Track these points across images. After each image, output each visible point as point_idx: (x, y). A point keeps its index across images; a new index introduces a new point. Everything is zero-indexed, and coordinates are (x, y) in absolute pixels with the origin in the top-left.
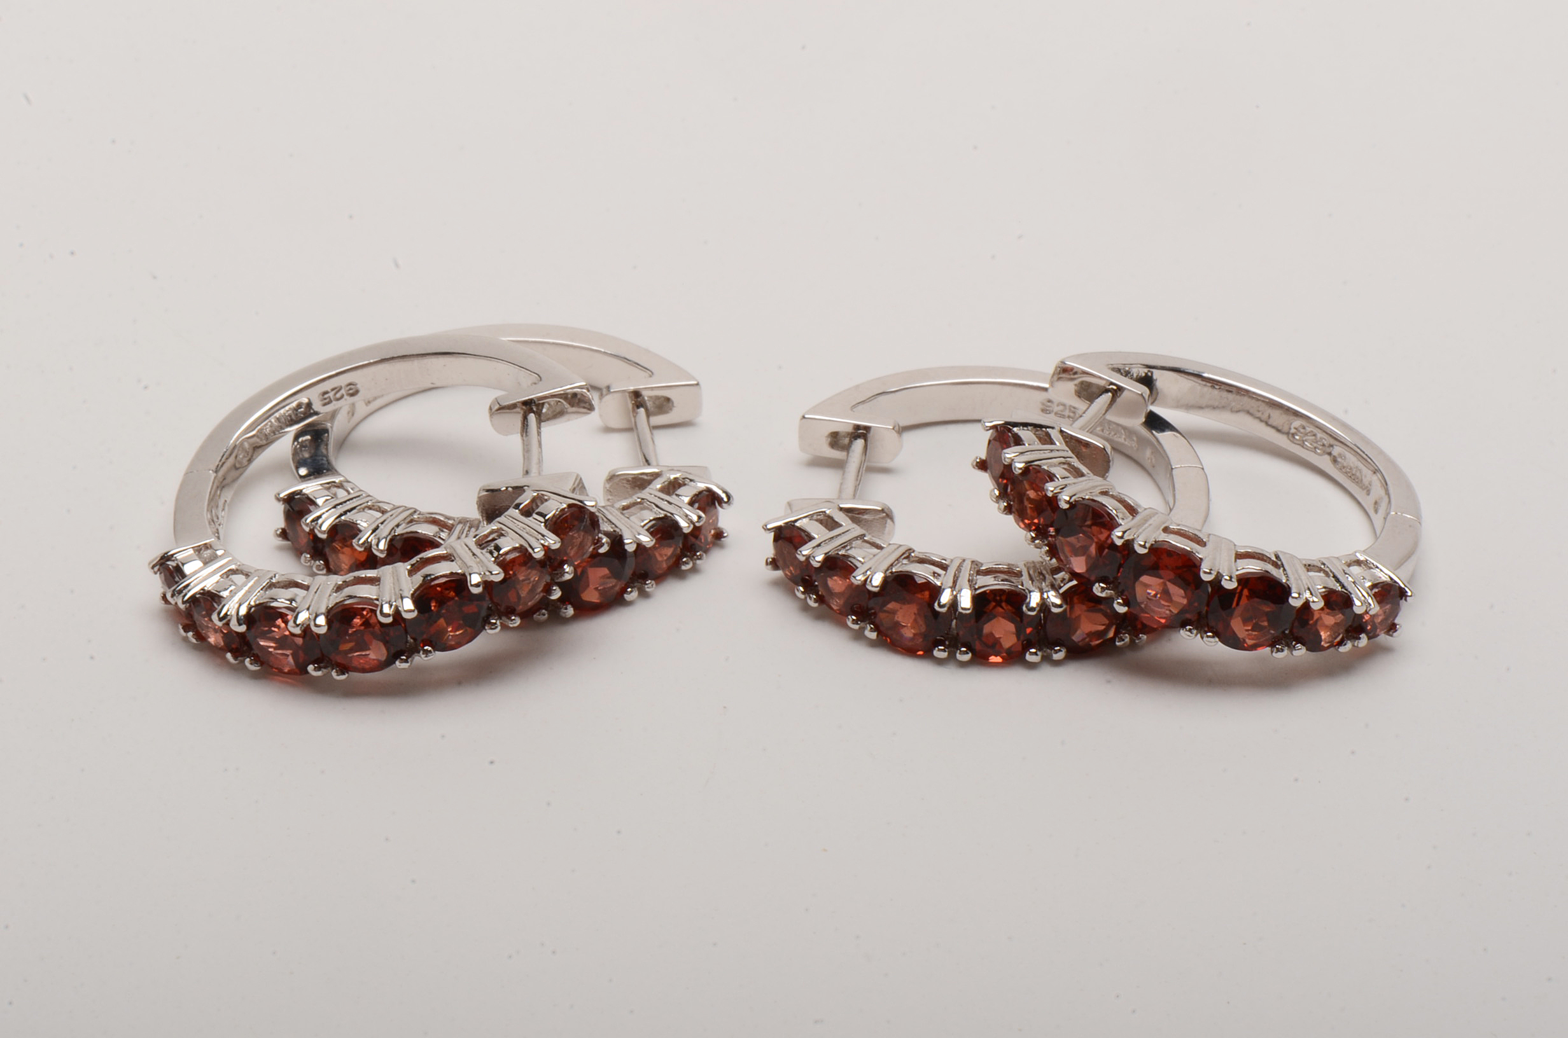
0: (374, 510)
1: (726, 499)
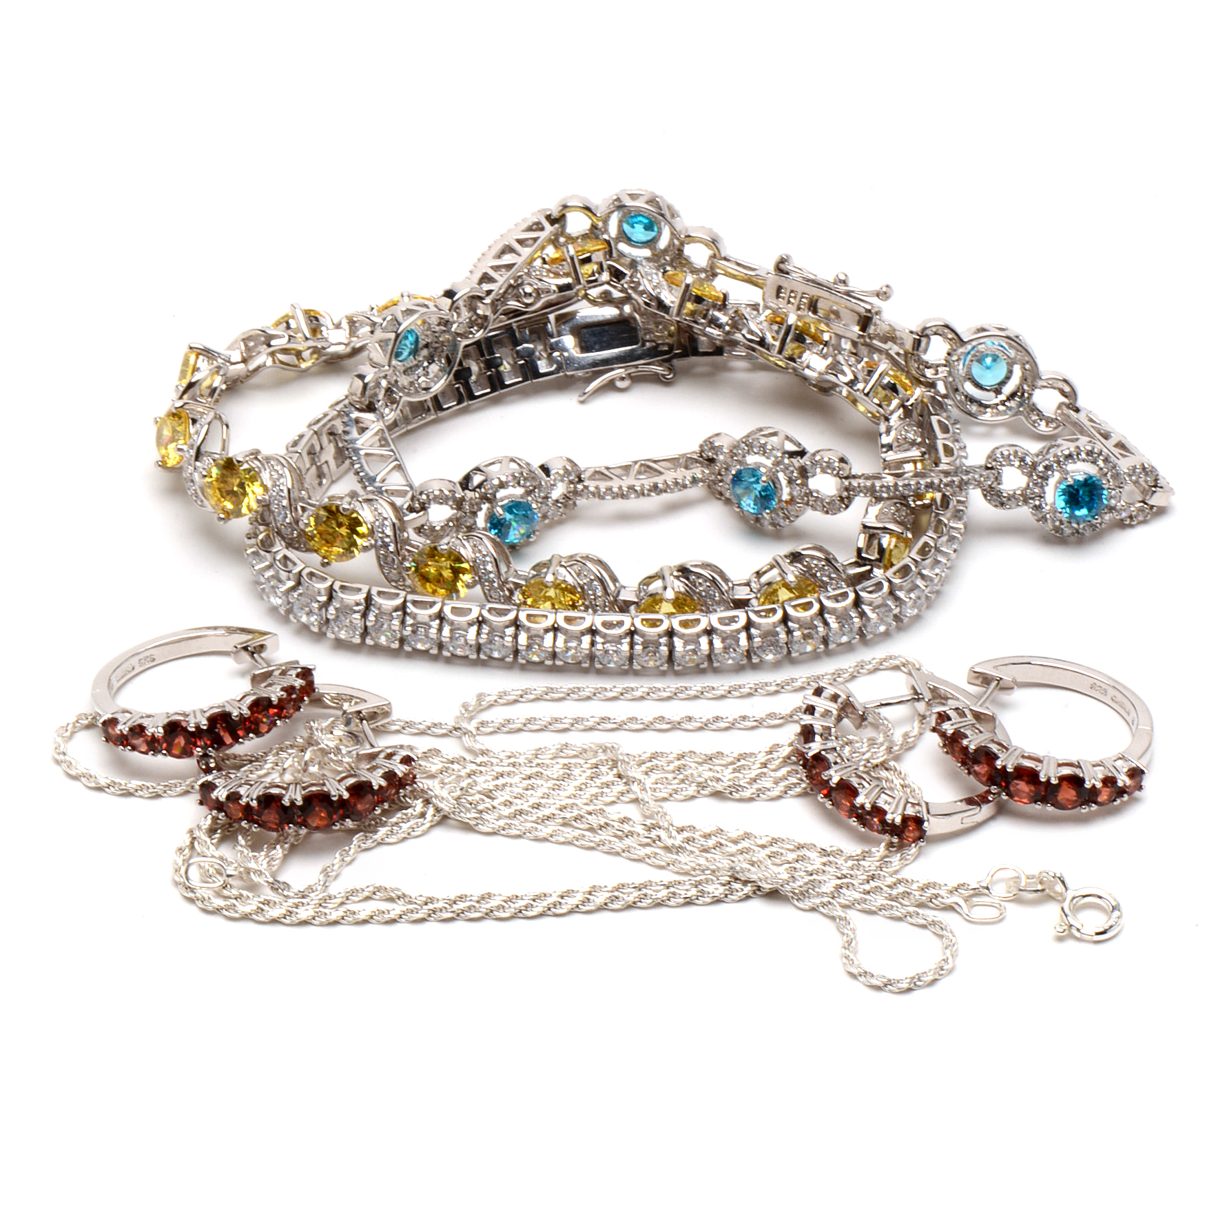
1: (416, 759)
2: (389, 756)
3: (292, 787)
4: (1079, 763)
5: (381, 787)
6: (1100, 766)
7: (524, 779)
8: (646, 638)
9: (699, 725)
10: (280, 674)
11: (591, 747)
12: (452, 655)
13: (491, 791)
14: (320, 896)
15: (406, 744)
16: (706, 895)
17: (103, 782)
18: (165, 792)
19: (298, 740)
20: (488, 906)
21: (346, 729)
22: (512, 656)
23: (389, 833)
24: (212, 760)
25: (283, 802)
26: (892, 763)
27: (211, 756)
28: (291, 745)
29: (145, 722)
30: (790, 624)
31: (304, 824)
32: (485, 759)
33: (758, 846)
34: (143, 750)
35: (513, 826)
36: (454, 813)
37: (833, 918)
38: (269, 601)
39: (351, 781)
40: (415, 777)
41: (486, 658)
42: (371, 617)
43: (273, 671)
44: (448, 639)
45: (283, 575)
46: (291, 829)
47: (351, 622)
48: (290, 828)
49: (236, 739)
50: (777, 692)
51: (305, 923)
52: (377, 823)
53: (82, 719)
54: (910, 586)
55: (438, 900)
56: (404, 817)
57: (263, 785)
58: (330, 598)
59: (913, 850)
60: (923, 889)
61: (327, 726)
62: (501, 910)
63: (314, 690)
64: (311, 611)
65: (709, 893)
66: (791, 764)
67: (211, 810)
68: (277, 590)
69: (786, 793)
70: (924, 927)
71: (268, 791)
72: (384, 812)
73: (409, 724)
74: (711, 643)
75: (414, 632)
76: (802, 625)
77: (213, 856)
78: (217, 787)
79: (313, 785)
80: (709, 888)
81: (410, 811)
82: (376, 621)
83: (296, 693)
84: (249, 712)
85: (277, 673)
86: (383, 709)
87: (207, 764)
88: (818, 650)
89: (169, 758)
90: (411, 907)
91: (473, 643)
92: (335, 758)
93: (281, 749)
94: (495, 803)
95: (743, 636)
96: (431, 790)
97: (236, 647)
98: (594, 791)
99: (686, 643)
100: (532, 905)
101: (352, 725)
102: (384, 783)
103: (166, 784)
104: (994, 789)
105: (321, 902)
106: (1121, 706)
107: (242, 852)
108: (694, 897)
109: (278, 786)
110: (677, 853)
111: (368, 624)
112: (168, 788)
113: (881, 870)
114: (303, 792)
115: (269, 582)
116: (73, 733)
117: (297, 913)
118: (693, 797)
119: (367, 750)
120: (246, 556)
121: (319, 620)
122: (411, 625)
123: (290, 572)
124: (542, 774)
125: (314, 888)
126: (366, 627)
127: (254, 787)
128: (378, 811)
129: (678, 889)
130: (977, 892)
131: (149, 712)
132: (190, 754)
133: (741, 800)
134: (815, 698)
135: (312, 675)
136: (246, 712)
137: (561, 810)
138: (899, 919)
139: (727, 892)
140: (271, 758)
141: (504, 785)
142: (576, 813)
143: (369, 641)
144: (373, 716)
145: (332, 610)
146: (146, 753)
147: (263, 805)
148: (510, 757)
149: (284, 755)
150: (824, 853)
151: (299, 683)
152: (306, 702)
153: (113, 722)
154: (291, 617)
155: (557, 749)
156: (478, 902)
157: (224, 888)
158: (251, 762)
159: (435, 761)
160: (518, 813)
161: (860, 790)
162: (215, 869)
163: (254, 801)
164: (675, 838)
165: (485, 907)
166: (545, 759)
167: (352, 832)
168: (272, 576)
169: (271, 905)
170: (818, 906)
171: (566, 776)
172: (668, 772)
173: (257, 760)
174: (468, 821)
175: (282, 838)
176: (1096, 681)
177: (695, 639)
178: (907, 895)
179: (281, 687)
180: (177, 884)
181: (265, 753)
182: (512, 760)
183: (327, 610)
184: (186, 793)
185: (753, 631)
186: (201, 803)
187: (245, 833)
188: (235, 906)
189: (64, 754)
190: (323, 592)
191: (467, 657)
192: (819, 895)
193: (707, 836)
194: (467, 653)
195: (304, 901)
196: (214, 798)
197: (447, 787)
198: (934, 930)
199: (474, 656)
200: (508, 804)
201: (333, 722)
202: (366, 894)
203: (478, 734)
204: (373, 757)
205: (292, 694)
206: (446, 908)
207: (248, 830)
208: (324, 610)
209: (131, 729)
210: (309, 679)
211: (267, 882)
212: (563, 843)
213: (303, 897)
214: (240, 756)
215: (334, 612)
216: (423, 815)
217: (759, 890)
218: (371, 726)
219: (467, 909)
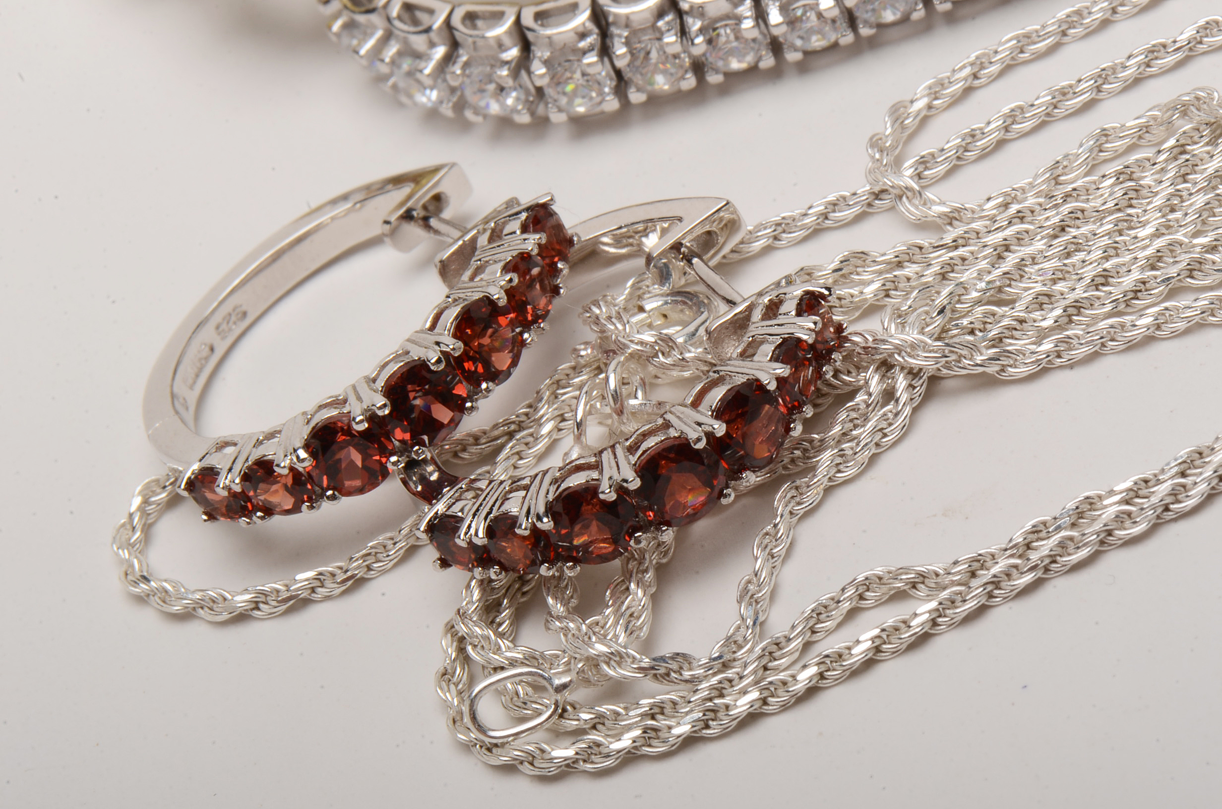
0: (514, 491)
1: (826, 293)
2: (773, 309)
3: (607, 457)
5: (780, 380)
7: (1055, 237)
10: (491, 240)
11: (1155, 118)
12: (806, 53)
13: (1000, 290)
14: (758, 650)
15: (791, 269)
17: (242, 600)
18: (369, 568)
19: (583, 353)
20: (1098, 526)
21: (665, 289)
22: (921, 6)
23: (839, 460)
24: (430, 468)
25: (602, 496)
27: (425, 461)
28: (574, 368)
29: (269, 450)
31: (664, 521)
32: (958, 231)
34: (289, 507)
35: (1075, 342)
36: (947, 366)
38: (416, 104)
39: (717, 395)
40: (839, 329)
41: (872, 31)
42: (620, 50)
43: (474, 240)
44: (784, 28)
45: (419, 42)
46: (644, 540)
47: (584, 74)
48: (638, 541)
49: (458, 406)
51: (752, 718)
52: (805, 450)
53: (155, 494)
55: (993, 556)
56: (854, 415)
57: (548, 479)
58: (526, 47)
61: (627, 300)
62: (1128, 523)
63: (570, 242)
64: (502, 89)
67: (470, 570)
68: (418, 75)
71: (564, 486)
72: (809, 425)
73: (782, 227)
75: (710, 42)
77: (513, 663)
78: (461, 520)
79: (645, 435)
81: (860, 398)
82: (631, 52)
83: (537, 265)
84: (460, 344)
85: (483, 240)
86: (721, 219)
87: (423, 480)
89: (345, 501)
90: (945, 594)
91: (836, 12)
92: (669, 361)
93: (558, 384)
94: (1019, 310)
96: (884, 341)
97: (387, 222)
98: (1200, 200)
100: (1184, 486)
101: (675, 276)
102: (783, 370)
103: (364, 552)
105: (764, 661)
107: (566, 630)
109: (579, 468)
111: (620, 64)
112: (370, 560)
114: (633, 459)
115: (399, 67)
116: (147, 529)
117: (727, 707)
119: (726, 314)
120: (334, 39)
121: (523, 97)
122: (701, 31)
123: (428, 30)
124: (1083, 211)
125: (740, 639)
126: (618, 73)
127: (533, 489)
128: (797, 430)
131: (267, 428)
132: (385, 474)
135: (551, 214)
136: (454, 346)
137: (1153, 268)
140: (545, 410)
141: (1020, 266)
142: (1184, 259)
143: (636, 97)
144: (708, 241)
145: (539, 69)
146: (296, 509)
147: (565, 519)
148: (1006, 206)
149: (568, 394)
151: (532, 242)
152: (565, 272)
153: (208, 475)
154: (469, 114)
155: (1091, 150)
156: (1073, 525)
157: (561, 716)
158: (511, 435)
159: (866, 277)
160: (1071, 311)
162: (528, 683)
163: (545, 520)
165: (1092, 530)
166: (1075, 179)
167: (766, 490)
168: (400, 54)
169: (668, 711)
171: (1132, 194)
173: (521, 427)
174: (981, 369)
175: (632, 565)
179: (502, 264)
180: (467, 747)
181: (530, 406)
182: (1014, 208)
183: (529, 73)
184: (412, 550)
186: (445, 563)
187: (556, 585)
188: (598, 745)
189: (145, 579)
190: (507, 41)
191: (835, 46)
194: (833, 37)
195: (730, 674)
196: (464, 544)
197: (911, 319)
199: (848, 38)
200: (1043, 301)
201: (635, 287)
202: (846, 606)
203: (923, 187)
204: (740, 324)
205: (529, 270)
206: (1016, 567)
207: (560, 578)
208: (523, 74)
209: (246, 477)
210: (551, 222)
211: (641, 669)
212: (1187, 332)
213: (726, 666)
214: (485, 433)
215: (543, 70)
216: (889, 395)
218: (711, 264)
219: (1059, 550)
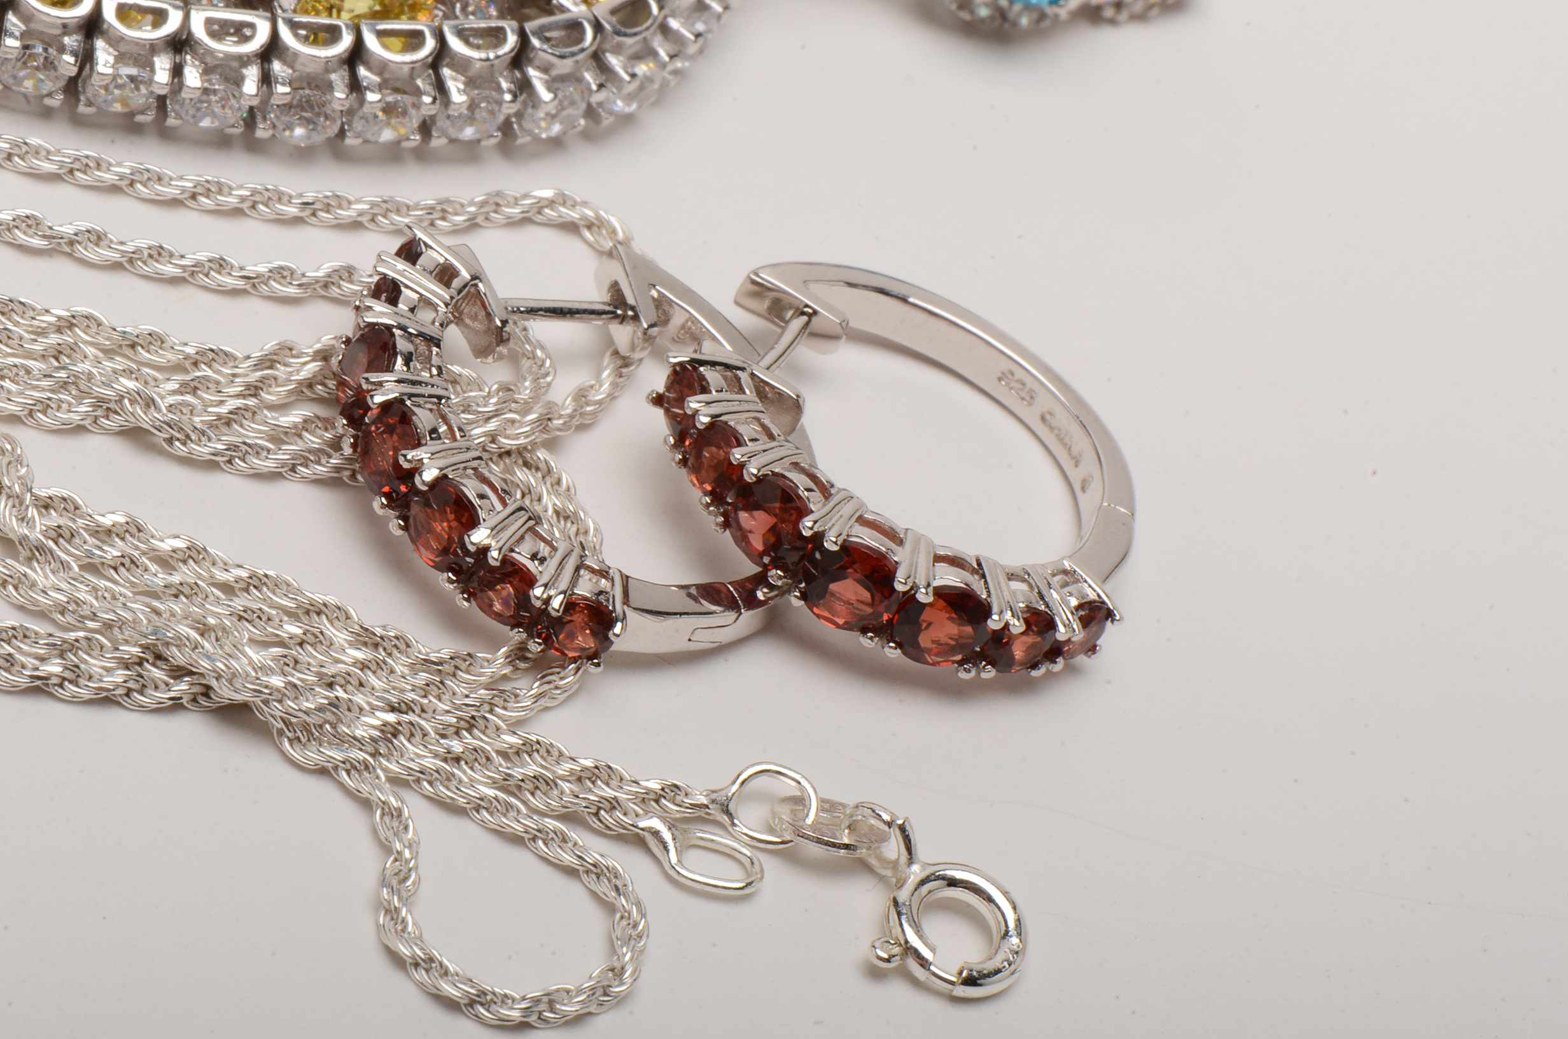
4: (979, 564)
6: (1024, 581)
8: (33, 26)
9: (116, 256)
16: (82, 681)
26: (541, 454)
30: (362, 71)
33: (215, 585)
37: (366, 804)
50: (297, 221)
54: (637, 48)
59: (569, 678)
60: (580, 779)
65: (90, 678)
66: (313, 400)
69: (293, 469)
70: (570, 872)
74: (177, 71)
76: (391, 82)
80: (94, 664)
88: (405, 144)
95: (252, 74)
99: (121, 58)
104: (776, 575)
106: (1061, 441)
108: (55, 680)
110: (29, 560)
113: (491, 711)
118: (80, 429)
129: (19, 649)
130: (700, 815)
133: (188, 461)
134: (401, 265)
138: (516, 840)
139: (131, 685)
150: (366, 638)
161: (482, 514)
164: (30, 523)
170: (336, 768)
172: (30, 355)
176: (1015, 368)
177: (143, 56)
178: (543, 786)
185: (277, 66)
192: (341, 740)
193: (106, 534)
198: (593, 887)
217: (206, 695)
